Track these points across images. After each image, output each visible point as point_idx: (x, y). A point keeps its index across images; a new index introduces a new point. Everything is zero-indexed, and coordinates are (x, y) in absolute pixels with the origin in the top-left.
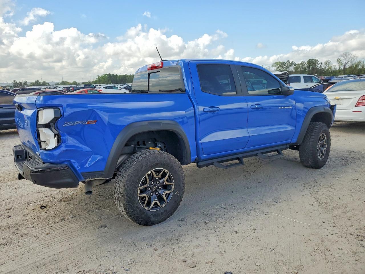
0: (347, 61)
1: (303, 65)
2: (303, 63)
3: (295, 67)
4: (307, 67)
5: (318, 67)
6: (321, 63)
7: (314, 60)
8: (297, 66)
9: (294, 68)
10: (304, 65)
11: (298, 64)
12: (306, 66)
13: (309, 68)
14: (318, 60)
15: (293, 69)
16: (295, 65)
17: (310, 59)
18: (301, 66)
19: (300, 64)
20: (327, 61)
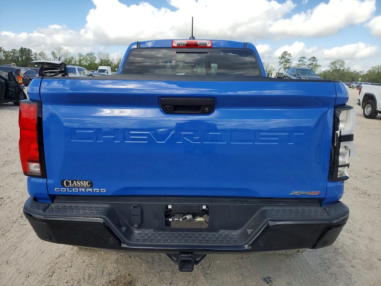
0: (61, 56)
1: (14, 54)
2: (14, 51)
3: (4, 54)
4: (20, 56)
5: (32, 57)
6: (36, 54)
7: (27, 49)
8: (7, 53)
9: (4, 56)
10: (16, 53)
11: (9, 52)
12: (18, 55)
13: (23, 58)
14: (31, 50)
15: (2, 57)
16: (4, 52)
17: (22, 48)
18: (12, 54)
19: (11, 52)
20: (41, 53)
